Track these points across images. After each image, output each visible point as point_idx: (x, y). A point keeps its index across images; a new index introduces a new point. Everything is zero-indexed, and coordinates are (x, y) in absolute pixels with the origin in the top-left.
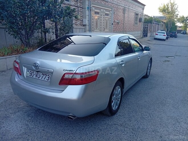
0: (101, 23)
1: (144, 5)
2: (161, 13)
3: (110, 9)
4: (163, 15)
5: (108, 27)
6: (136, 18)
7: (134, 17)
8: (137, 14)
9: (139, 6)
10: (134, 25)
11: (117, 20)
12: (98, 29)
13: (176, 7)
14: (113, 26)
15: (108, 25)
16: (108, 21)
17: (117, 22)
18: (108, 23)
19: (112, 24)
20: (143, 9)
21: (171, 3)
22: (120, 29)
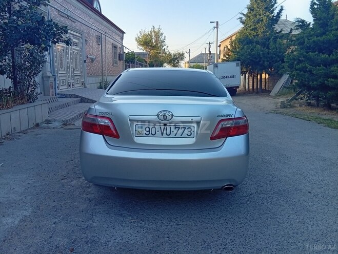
0: (67, 58)
1: (123, 33)
2: (141, 47)
3: (79, 35)
4: (144, 51)
5: (79, 67)
6: (115, 53)
7: (111, 50)
8: (115, 47)
9: (116, 34)
10: (113, 65)
11: (90, 55)
12: (63, 69)
13: (162, 38)
14: (85, 64)
15: (78, 63)
16: (78, 57)
17: (90, 58)
18: (78, 60)
19: (85, 61)
20: (122, 39)
21: (154, 32)
22: (95, 70)
